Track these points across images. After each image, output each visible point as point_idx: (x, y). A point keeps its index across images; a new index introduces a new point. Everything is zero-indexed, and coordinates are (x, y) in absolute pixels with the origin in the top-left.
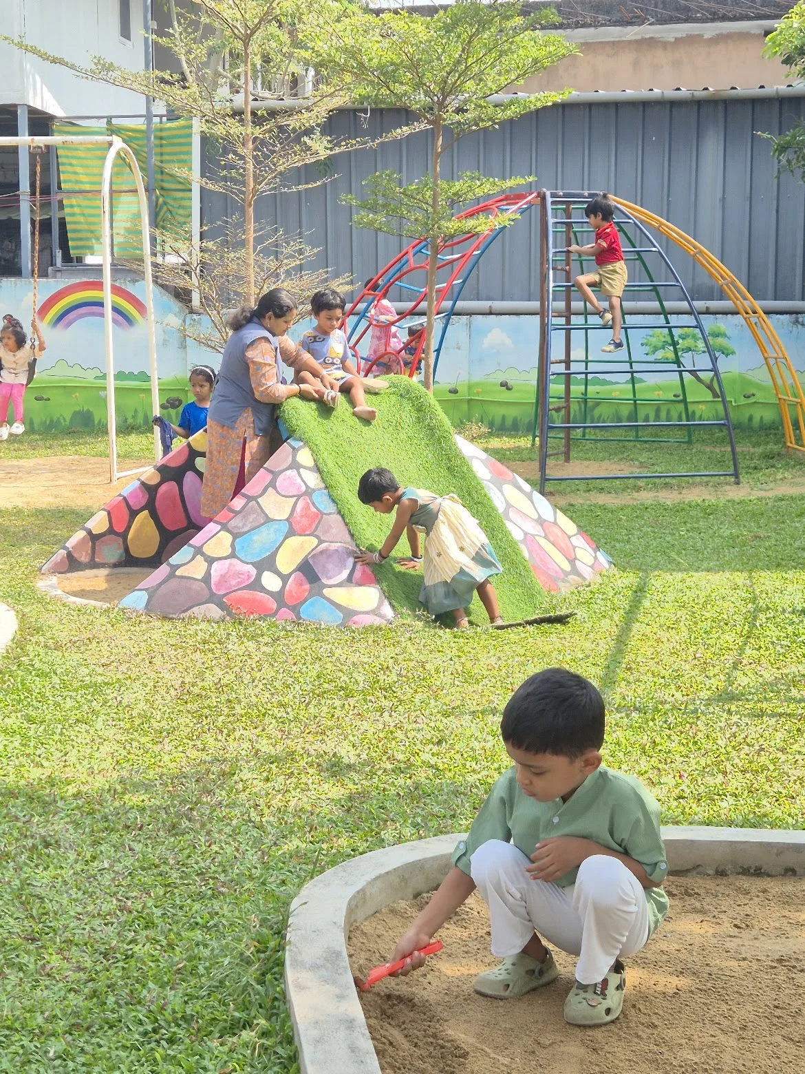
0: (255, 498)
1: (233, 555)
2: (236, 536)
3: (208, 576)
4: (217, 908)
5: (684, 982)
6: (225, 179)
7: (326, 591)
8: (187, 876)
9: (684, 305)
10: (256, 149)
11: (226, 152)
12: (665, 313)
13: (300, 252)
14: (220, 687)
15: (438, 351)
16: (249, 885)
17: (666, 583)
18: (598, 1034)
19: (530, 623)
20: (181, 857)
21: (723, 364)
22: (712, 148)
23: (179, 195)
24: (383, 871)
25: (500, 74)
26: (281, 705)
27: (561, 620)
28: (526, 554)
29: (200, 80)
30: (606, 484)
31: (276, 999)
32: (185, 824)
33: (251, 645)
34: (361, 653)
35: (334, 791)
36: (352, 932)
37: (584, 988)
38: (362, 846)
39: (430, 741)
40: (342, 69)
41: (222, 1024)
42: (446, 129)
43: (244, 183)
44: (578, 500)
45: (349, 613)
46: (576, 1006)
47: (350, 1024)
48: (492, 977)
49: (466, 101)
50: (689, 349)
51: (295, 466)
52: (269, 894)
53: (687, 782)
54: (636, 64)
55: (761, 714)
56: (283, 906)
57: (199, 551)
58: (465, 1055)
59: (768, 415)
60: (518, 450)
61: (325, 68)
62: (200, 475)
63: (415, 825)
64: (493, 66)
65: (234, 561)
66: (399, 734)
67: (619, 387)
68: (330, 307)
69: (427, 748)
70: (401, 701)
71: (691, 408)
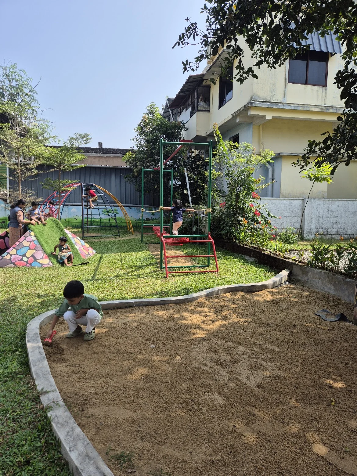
0: (21, 242)
1: (16, 254)
2: (17, 250)
3: (11, 258)
4: (11, 327)
5: (107, 330)
6: (14, 177)
7: (37, 260)
8: (5, 321)
9: (109, 204)
10: (21, 171)
11: (14, 172)
12: (105, 206)
13: (32, 192)
14: (13, 281)
15: (62, 212)
16: (19, 322)
17: (106, 256)
18: (90, 342)
19: (80, 264)
20: (3, 317)
21: (117, 215)
22: (113, 177)
23: (4, 180)
24: (47, 316)
25: (72, 161)
26: (27, 284)
27: (86, 264)
28: (79, 251)
29: (8, 157)
30: (95, 238)
31: (23, 344)
32: (4, 310)
33: (21, 272)
34: (45, 272)
35: (38, 301)
36: (41, 329)
37: (87, 333)
38: (44, 311)
39: (59, 289)
40: (39, 157)
41: (11, 351)
42: (61, 170)
43: (19, 178)
44: (90, 241)
45: (42, 265)
46: (86, 337)
47: (39, 347)
48: (69, 334)
49: (65, 165)
50: (111, 213)
51: (30, 235)
52: (23, 323)
53: (109, 292)
54: (99, 160)
55: (122, 279)
56: (26, 325)
57: (9, 253)
58: (64, 350)
59: (125, 225)
60: (78, 231)
61: (36, 157)
62: (9, 237)
63: (55, 306)
64: (70, 159)
65: (17, 255)
66: (52, 288)
67: (98, 220)
68: (36, 205)
69: (58, 290)
70: (53, 281)
71: (111, 223)
